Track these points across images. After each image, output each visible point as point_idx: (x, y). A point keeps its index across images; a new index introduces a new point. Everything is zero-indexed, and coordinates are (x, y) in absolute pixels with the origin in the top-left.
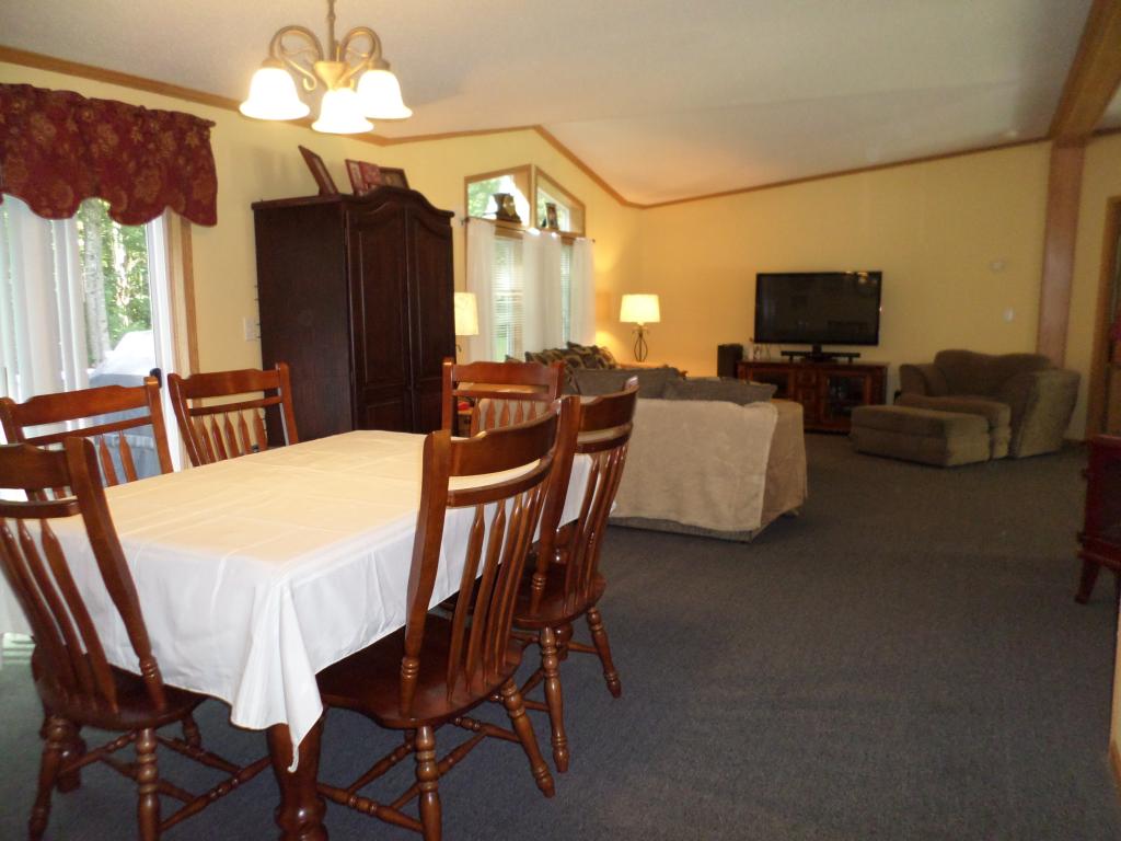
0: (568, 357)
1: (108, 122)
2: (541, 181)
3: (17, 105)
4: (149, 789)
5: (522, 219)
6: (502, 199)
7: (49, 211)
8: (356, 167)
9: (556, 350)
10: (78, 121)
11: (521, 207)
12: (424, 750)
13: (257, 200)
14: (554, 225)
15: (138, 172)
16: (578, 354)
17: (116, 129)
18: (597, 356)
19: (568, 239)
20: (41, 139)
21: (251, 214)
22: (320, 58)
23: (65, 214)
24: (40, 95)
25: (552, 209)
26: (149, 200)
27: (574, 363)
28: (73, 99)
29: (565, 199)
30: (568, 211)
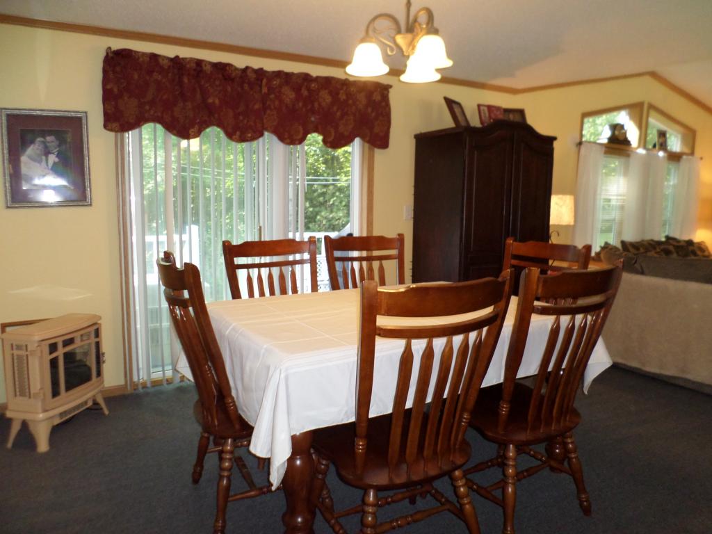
0: (662, 247)
1: (325, 89)
2: (652, 113)
3: (275, 82)
4: (226, 474)
5: (631, 143)
6: (616, 127)
7: (288, 141)
8: (486, 109)
9: (652, 240)
10: (309, 89)
11: (633, 134)
12: (368, 505)
13: (418, 132)
14: (663, 146)
15: (342, 117)
16: (671, 244)
17: (330, 93)
18: (691, 248)
19: (674, 157)
20: (288, 101)
21: (413, 141)
22: (399, 32)
23: (297, 142)
24: (288, 76)
25: (662, 134)
26: (346, 134)
27: (668, 252)
28: (306, 77)
29: (677, 127)
30: (679, 136)
